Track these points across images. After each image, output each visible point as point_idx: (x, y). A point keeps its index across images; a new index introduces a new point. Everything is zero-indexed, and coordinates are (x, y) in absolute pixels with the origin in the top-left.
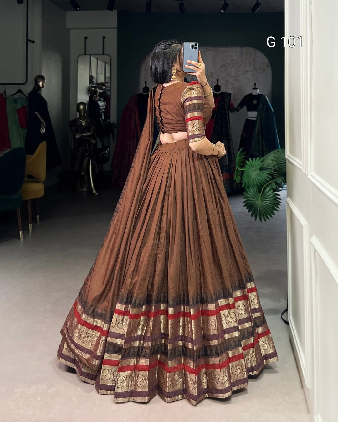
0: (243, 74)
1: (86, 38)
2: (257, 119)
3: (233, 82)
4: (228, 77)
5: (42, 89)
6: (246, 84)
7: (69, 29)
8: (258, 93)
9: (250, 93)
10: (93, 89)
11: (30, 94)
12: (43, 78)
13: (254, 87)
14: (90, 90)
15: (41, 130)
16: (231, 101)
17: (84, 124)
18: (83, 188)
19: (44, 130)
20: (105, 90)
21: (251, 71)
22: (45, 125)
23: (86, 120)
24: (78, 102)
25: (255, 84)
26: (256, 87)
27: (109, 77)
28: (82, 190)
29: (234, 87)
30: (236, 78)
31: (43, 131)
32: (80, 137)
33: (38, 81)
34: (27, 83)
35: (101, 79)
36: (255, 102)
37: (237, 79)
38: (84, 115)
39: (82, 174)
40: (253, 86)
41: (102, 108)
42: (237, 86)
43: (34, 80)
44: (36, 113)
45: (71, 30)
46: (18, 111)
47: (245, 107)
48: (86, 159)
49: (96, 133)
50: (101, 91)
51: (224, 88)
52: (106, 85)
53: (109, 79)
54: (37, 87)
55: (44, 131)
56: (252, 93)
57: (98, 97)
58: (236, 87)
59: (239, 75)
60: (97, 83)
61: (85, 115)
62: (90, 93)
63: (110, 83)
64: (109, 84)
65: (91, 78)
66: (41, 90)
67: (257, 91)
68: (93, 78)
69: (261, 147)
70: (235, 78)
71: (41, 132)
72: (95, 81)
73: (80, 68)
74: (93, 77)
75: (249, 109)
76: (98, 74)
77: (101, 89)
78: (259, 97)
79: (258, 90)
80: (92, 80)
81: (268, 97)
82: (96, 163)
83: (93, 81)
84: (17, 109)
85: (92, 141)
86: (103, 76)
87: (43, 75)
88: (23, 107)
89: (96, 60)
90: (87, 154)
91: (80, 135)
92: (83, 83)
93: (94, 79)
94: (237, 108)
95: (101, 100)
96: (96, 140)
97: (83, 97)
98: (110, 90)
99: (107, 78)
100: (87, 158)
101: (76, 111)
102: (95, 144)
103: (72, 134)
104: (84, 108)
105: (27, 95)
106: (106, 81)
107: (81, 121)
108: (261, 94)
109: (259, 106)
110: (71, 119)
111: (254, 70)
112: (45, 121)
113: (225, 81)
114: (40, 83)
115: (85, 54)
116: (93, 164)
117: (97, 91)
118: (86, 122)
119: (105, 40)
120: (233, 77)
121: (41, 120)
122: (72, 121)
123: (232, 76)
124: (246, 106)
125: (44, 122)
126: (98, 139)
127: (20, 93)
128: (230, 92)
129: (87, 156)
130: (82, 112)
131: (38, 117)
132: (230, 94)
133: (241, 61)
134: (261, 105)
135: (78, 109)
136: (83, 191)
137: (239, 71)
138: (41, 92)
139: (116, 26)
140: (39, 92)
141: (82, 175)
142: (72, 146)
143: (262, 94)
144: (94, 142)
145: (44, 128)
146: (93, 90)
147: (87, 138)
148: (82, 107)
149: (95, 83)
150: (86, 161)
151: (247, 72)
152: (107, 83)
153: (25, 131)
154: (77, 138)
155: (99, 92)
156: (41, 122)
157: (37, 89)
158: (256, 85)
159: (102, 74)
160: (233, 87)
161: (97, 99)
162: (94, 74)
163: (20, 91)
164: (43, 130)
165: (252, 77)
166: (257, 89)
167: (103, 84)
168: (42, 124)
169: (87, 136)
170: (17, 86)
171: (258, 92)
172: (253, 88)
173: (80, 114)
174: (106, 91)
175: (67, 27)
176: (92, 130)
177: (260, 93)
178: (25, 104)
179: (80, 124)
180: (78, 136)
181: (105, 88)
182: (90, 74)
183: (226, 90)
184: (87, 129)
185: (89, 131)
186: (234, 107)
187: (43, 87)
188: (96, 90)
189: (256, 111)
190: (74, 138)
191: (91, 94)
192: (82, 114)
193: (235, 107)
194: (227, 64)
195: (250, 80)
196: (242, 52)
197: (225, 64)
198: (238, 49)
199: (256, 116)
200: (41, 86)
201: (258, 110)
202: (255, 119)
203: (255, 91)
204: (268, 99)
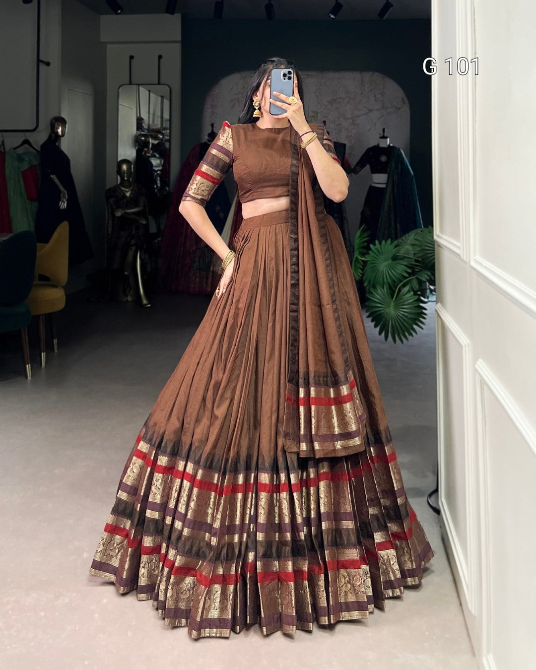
0: (364, 114)
1: (132, 57)
2: (387, 186)
3: (348, 127)
4: (341, 119)
5: (62, 138)
6: (370, 129)
7: (105, 43)
8: (389, 145)
9: (376, 144)
10: (143, 138)
11: (43, 146)
12: (63, 122)
13: (382, 135)
14: (139, 141)
15: (61, 202)
16: (346, 157)
17: (128, 194)
18: (127, 296)
19: (64, 203)
20: (162, 140)
21: (378, 110)
22: (67, 196)
23: (131, 188)
24: (119, 159)
25: (384, 130)
26: (385, 135)
27: (168, 120)
28: (125, 299)
29: (351, 136)
30: (353, 120)
31: (63, 205)
32: (121, 215)
33: (56, 126)
34: (38, 130)
35: (156, 123)
36: (383, 159)
37: (355, 123)
38: (128, 180)
39: (126, 273)
40: (381, 134)
41: (157, 169)
42: (355, 134)
43: (49, 125)
44: (52, 176)
45: (109, 46)
46: (24, 174)
47: (368, 168)
48: (131, 249)
49: (147, 209)
50: (156, 142)
51: (334, 136)
52: (164, 132)
53: (168, 122)
54: (53, 135)
55: (66, 206)
56: (378, 144)
57: (151, 152)
58: (353, 134)
59: (358, 116)
60: (149, 130)
61: (131, 180)
62: (137, 145)
63: (170, 129)
64: (168, 131)
65: (140, 121)
66: (60, 140)
67: (387, 141)
70: (351, 121)
72: (146, 127)
73: (122, 105)
74: (143, 119)
75: (374, 171)
76: (150, 115)
77: (155, 138)
78: (390, 150)
79: (388, 140)
80: (141, 124)
81: (403, 151)
82: (147, 256)
83: (143, 127)
84: (22, 170)
85: (141, 222)
86: (159, 119)
87: (63, 116)
88: (32, 168)
89: (148, 92)
91: (123, 212)
92: (127, 129)
93: (144, 122)
94: (354, 167)
95: (155, 156)
96: (147, 220)
97: (127, 152)
98: (169, 141)
99: (166, 121)
100: (133, 248)
101: (116, 174)
102: (147, 227)
103: (110, 210)
104: (129, 168)
105: (38, 148)
106: (164, 126)
107: (123, 189)
108: (393, 147)
109: (389, 165)
110: (108, 187)
111: (383, 108)
112: (66, 189)
113: (337, 126)
114: (59, 128)
115: (130, 84)
116: (143, 258)
117: (149, 142)
118: (132, 191)
119: (162, 61)
120: (348, 118)
121: (61, 188)
122: (109, 189)
124: (369, 164)
125: (66, 192)
126: (150, 218)
127: (26, 145)
128: (344, 142)
129: (133, 245)
130: (126, 175)
131: (54, 183)
132: (344, 145)
133: (362, 94)
134: (393, 164)
135: (119, 171)
136: (127, 301)
137: (359, 110)
138: (60, 143)
139: (179, 38)
140: (57, 144)
141: (126, 275)
142: (110, 230)
143: (395, 145)
144: (144, 222)
145: (65, 200)
146: (142, 140)
147: (133, 217)
148: (125, 167)
149: (145, 129)
150: (131, 253)
151: (371, 110)
152: (165, 129)
153: (35, 205)
154: (118, 217)
155: (152, 144)
156: (60, 192)
157: (54, 138)
158: (386, 132)
160: (349, 135)
161: (150, 155)
162: (144, 116)
163: (26, 142)
164: (63, 203)
165: (378, 119)
166: (386, 138)
167: (159, 131)
168: (62, 195)
169: (134, 213)
170: (22, 134)
171: (388, 143)
172: (380, 136)
173: (122, 179)
174: (163, 142)
175: (102, 40)
176: (142, 204)
177: (391, 145)
178: (35, 163)
179: (122, 194)
180: (119, 214)
181: (161, 137)
182: (138, 115)
183: (337, 139)
184: (134, 202)
185: (136, 206)
186: (350, 166)
187: (63, 135)
188: (148, 139)
189: (385, 173)
190: (113, 216)
191: (140, 147)
192: (126, 179)
193: (352, 167)
194: (340, 98)
195: (375, 124)
196: (362, 80)
197: (337, 99)
198: (357, 75)
199: (385, 181)
200: (60, 133)
201: (388, 171)
202: (384, 186)
203: (383, 140)
204: (405, 155)
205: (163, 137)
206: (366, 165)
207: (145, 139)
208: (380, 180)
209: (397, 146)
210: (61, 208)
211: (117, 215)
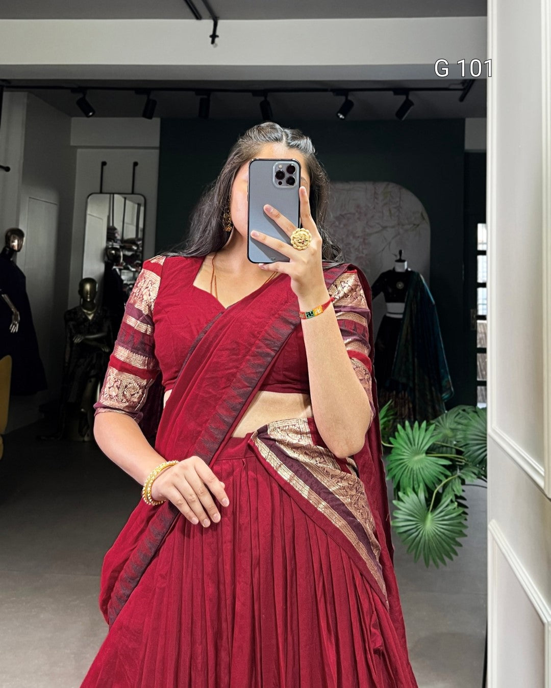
0: (377, 232)
1: (104, 164)
2: (404, 317)
3: (359, 247)
4: (351, 238)
5: (18, 253)
6: (383, 250)
7: (77, 147)
8: (407, 270)
9: (391, 268)
10: (113, 252)
12: (19, 234)
13: (398, 258)
14: (108, 254)
15: (11, 326)
17: (90, 317)
18: (83, 436)
19: (16, 326)
20: (136, 251)
21: (393, 227)
22: (19, 319)
23: (94, 310)
24: (84, 277)
25: (400, 252)
26: (403, 258)
27: (143, 230)
28: (81, 439)
29: (361, 257)
30: (364, 239)
31: (14, 329)
32: (81, 342)
33: (12, 238)
35: (130, 234)
36: (400, 285)
37: (366, 241)
38: (91, 301)
39: (83, 410)
40: (396, 256)
41: (129, 283)
42: (366, 255)
43: (4, 237)
44: (3, 295)
45: (79, 150)
47: (382, 294)
48: (91, 381)
49: (112, 334)
50: (129, 253)
52: (138, 243)
53: (143, 232)
54: (8, 249)
55: (17, 330)
56: (394, 269)
57: (124, 264)
58: (364, 255)
59: (370, 234)
60: (122, 240)
61: (95, 301)
62: (106, 258)
64: (142, 241)
65: (111, 233)
66: (16, 255)
67: (404, 266)
68: (115, 231)
69: (411, 367)
70: (362, 240)
71: (10, 330)
72: (119, 237)
73: (91, 215)
74: (115, 229)
75: (390, 299)
76: (125, 225)
77: (130, 249)
78: (408, 276)
79: (406, 263)
80: (114, 234)
81: (424, 277)
83: (115, 237)
85: (103, 350)
86: (134, 228)
87: (21, 227)
89: (123, 200)
90: (93, 372)
91: (83, 338)
93: (117, 233)
95: (128, 269)
97: (93, 267)
99: (140, 231)
100: (93, 380)
103: (69, 335)
104: (93, 288)
106: (139, 236)
107: (85, 311)
108: (411, 272)
109: (407, 294)
111: (399, 224)
113: (346, 245)
115: (101, 192)
117: (120, 256)
118: (95, 313)
119: (137, 168)
120: (358, 237)
121: (13, 310)
122: (70, 312)
123: (357, 235)
124: (383, 292)
125: (18, 313)
129: (93, 376)
130: (89, 296)
131: (6, 304)
133: (374, 208)
134: (411, 292)
135: (81, 291)
136: (84, 441)
137: (371, 227)
138: (15, 259)
139: (157, 144)
140: (11, 259)
141: (82, 412)
142: (67, 357)
143: (414, 270)
144: (107, 351)
145: (16, 323)
146: (113, 254)
147: (94, 343)
148: (88, 287)
149: (118, 240)
150: (90, 386)
151: (384, 228)
152: (139, 240)
154: (78, 344)
156: (12, 312)
158: (403, 255)
159: (132, 224)
160: (359, 255)
162: (118, 225)
164: (14, 326)
165: (393, 238)
166: (404, 261)
167: (132, 242)
168: (13, 317)
169: (95, 339)
171: (406, 267)
172: (395, 258)
173: (84, 300)
174: (137, 253)
175: (72, 144)
176: (106, 329)
177: (409, 269)
179: (84, 317)
180: (77, 340)
181: (135, 248)
182: (111, 224)
185: (99, 331)
187: (19, 250)
188: (118, 253)
189: (401, 301)
190: (72, 342)
191: (109, 261)
192: (89, 300)
194: (350, 213)
195: (390, 243)
196: (375, 193)
197: (346, 214)
198: (369, 186)
199: (402, 310)
200: (16, 248)
201: (406, 300)
202: (401, 316)
203: (400, 264)
204: (426, 280)
205: (138, 248)
206: (379, 293)
207: (116, 253)
208: (396, 309)
209: (416, 270)
210: (11, 331)
211: (76, 341)
